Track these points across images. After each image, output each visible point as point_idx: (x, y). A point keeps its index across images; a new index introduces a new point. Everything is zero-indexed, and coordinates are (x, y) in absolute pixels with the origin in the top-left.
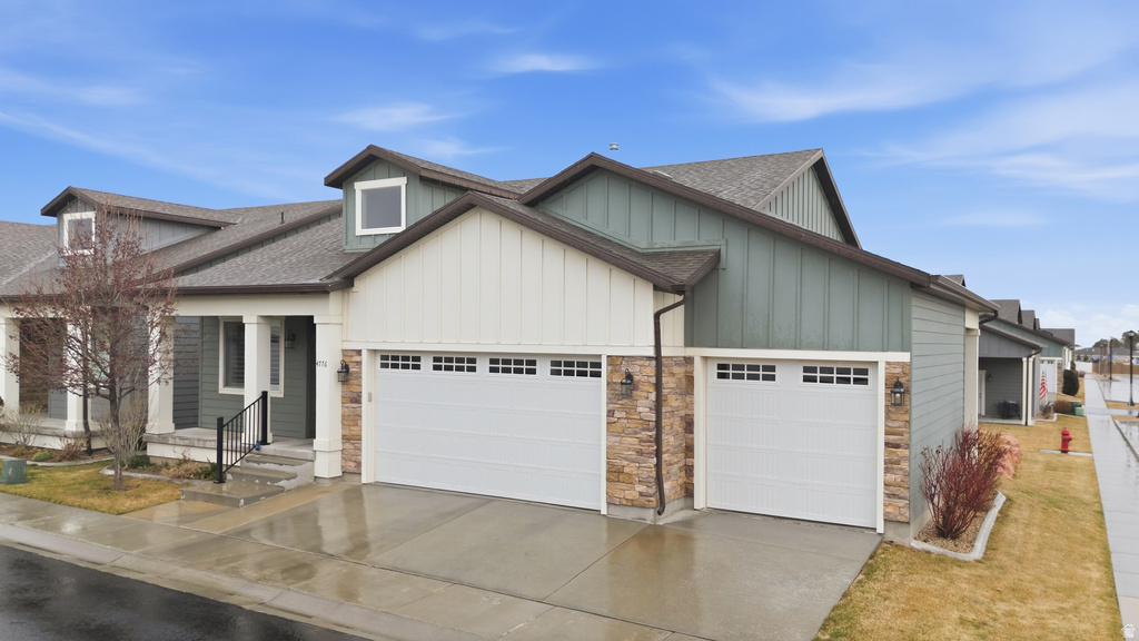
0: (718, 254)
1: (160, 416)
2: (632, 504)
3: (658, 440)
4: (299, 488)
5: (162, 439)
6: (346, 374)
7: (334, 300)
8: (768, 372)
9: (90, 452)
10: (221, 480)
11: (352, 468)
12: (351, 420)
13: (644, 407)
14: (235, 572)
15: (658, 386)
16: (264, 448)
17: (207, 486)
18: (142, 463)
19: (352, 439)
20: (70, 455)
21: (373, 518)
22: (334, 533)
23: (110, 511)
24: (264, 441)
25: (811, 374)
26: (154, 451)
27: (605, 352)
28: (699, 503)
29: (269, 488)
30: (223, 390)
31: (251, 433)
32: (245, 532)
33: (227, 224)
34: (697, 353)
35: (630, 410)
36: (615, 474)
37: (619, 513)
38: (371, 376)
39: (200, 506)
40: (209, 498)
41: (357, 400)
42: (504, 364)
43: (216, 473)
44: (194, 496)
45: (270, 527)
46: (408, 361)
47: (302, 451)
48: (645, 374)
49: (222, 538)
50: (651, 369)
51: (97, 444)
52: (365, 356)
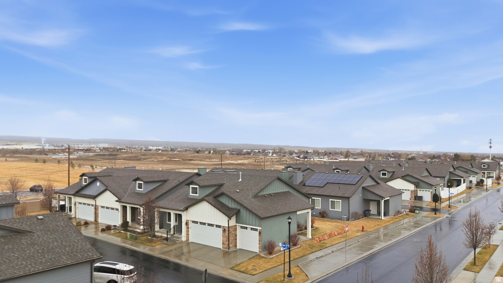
0: (239, 210)
1: (157, 227)
2: (225, 248)
3: (229, 239)
4: (180, 243)
5: (158, 232)
6: (187, 224)
7: (185, 212)
8: (246, 228)
9: (145, 232)
10: (167, 241)
11: (188, 240)
12: (188, 231)
13: (227, 234)
14: (170, 257)
15: (229, 231)
16: (174, 235)
17: (165, 242)
18: (154, 236)
19: (188, 234)
20: (142, 233)
21: (191, 248)
22: (185, 250)
23: (152, 246)
24: (174, 234)
25: (252, 229)
26: (156, 234)
27: (222, 225)
28: (238, 247)
29: (174, 243)
30: (168, 222)
31: (172, 232)
32: (171, 251)
33: (168, 180)
34: (237, 224)
35: (225, 234)
36: (223, 243)
37: (224, 249)
38: (191, 224)
39: (165, 245)
40: (166, 244)
41: (188, 228)
42: (209, 225)
43: (167, 239)
44: (163, 244)
45: (175, 249)
46: (196, 222)
47: (180, 236)
48: (227, 229)
49: (168, 251)
50: (227, 228)
51: (146, 231)
52: (189, 221)
